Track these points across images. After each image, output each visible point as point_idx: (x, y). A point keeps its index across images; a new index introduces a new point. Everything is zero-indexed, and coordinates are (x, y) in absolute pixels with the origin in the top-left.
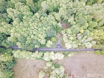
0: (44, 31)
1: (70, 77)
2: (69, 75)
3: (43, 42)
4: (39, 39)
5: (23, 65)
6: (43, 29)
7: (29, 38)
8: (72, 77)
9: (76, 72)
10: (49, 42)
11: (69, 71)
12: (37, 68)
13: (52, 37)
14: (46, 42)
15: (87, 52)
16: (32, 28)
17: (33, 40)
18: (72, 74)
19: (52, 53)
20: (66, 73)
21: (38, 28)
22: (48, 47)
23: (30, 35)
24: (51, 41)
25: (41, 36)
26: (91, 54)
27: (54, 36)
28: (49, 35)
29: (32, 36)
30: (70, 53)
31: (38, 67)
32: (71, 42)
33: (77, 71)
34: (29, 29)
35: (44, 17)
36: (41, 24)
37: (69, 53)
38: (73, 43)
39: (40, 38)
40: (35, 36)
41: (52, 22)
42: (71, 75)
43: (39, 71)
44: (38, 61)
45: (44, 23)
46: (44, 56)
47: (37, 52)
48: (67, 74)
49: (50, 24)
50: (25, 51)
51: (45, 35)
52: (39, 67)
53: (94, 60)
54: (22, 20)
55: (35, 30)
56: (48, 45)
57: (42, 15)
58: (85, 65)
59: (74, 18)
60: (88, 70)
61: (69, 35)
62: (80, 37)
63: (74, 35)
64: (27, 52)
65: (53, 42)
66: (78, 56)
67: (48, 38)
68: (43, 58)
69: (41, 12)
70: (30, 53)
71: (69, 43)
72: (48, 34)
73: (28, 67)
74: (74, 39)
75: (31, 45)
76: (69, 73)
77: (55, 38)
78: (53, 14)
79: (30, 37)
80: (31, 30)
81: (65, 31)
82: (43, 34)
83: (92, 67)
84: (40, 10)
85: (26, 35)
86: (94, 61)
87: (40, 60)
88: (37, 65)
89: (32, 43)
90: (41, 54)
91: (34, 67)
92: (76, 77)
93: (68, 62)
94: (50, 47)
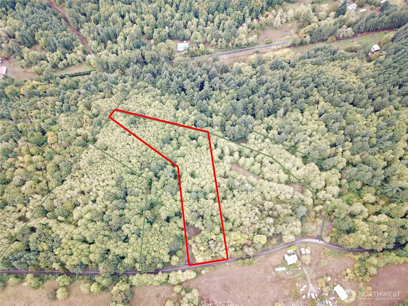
0: (166, 245)
1: (208, 304)
2: (207, 303)
3: (166, 259)
4: (162, 256)
5: (142, 296)
6: (165, 242)
7: (150, 257)
8: (211, 304)
9: (217, 296)
10: (175, 258)
11: (207, 295)
12: (162, 298)
13: (177, 251)
14: (170, 259)
15: (226, 264)
16: (152, 243)
17: (154, 258)
18: (212, 300)
19: (180, 272)
20: (203, 299)
21: (159, 242)
22: (173, 265)
23: (150, 252)
24: (176, 256)
25: (163, 252)
26: (233, 267)
27: (180, 249)
28: (173, 249)
29: (153, 254)
30: (204, 269)
31: (162, 296)
32: (202, 253)
33: (217, 294)
34: (148, 245)
35: (165, 227)
36: (162, 237)
37: (202, 269)
38: (204, 255)
39: (162, 254)
40: (156, 252)
41: (174, 232)
42: (210, 301)
43: (164, 302)
44: (162, 288)
45: (166, 235)
46: (170, 278)
47: (160, 273)
48: (205, 301)
49: (172, 235)
50: (146, 274)
51: (168, 250)
52: (164, 297)
53: (237, 274)
54: (140, 235)
55: (156, 245)
56: (173, 263)
57: (162, 226)
58: (227, 283)
59: (202, 221)
60: (231, 290)
61: (198, 245)
62: (213, 245)
63: (205, 244)
64: (148, 275)
65: (180, 257)
66: (215, 273)
67: (172, 253)
68: (169, 281)
69: (160, 222)
70: (153, 275)
71: (199, 255)
72: (171, 248)
73: (149, 299)
74: (205, 249)
75: (153, 265)
76: (207, 298)
77: (181, 251)
78: (175, 220)
79: (151, 255)
80: (151, 247)
81: (193, 240)
82: (166, 249)
83: (236, 285)
84: (158, 218)
85: (145, 253)
86: (238, 276)
87: (164, 286)
88: (161, 294)
89: (153, 263)
90: (166, 275)
91: (158, 297)
92: (217, 303)
93: (203, 282)
94: (176, 266)
